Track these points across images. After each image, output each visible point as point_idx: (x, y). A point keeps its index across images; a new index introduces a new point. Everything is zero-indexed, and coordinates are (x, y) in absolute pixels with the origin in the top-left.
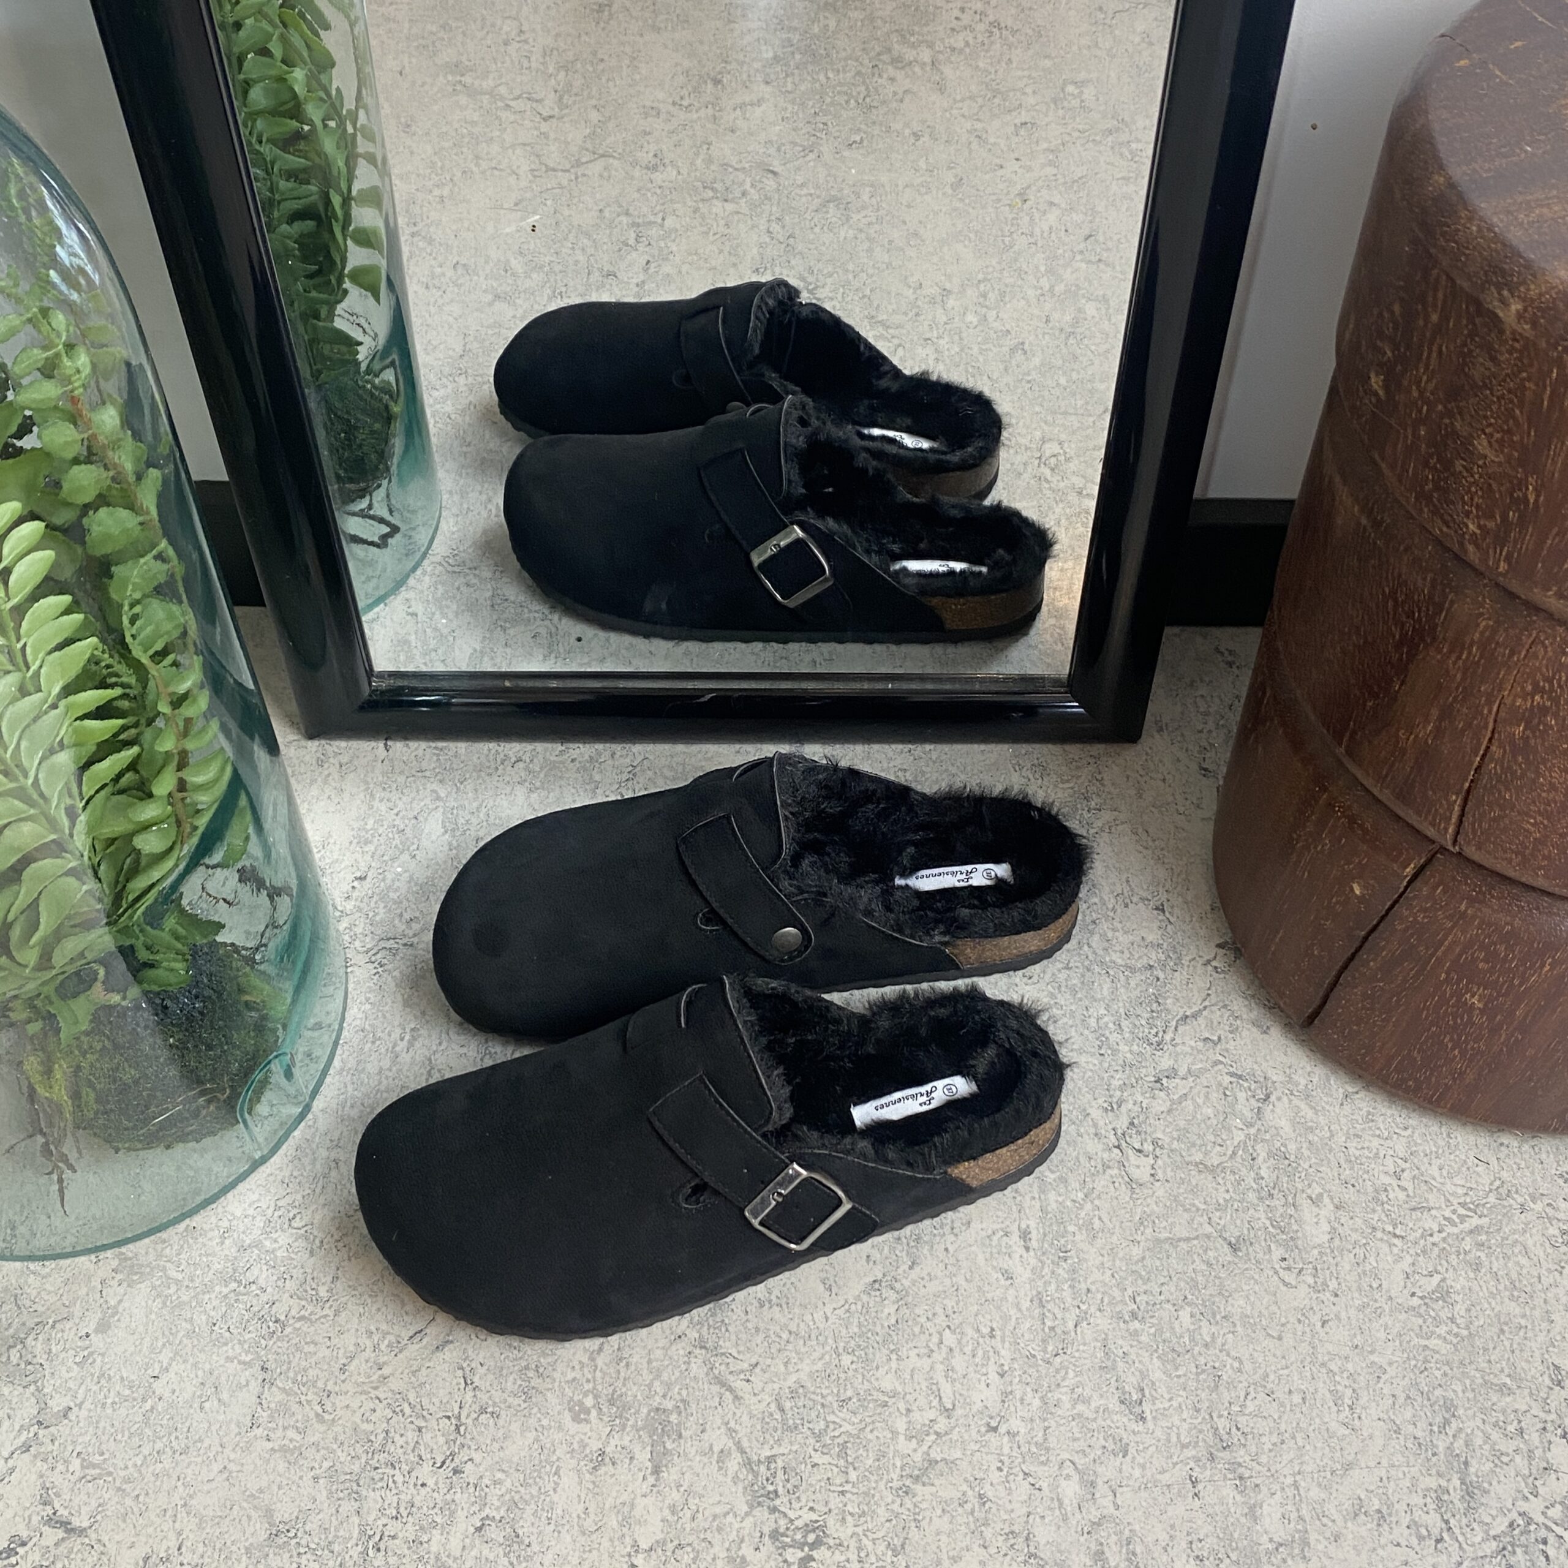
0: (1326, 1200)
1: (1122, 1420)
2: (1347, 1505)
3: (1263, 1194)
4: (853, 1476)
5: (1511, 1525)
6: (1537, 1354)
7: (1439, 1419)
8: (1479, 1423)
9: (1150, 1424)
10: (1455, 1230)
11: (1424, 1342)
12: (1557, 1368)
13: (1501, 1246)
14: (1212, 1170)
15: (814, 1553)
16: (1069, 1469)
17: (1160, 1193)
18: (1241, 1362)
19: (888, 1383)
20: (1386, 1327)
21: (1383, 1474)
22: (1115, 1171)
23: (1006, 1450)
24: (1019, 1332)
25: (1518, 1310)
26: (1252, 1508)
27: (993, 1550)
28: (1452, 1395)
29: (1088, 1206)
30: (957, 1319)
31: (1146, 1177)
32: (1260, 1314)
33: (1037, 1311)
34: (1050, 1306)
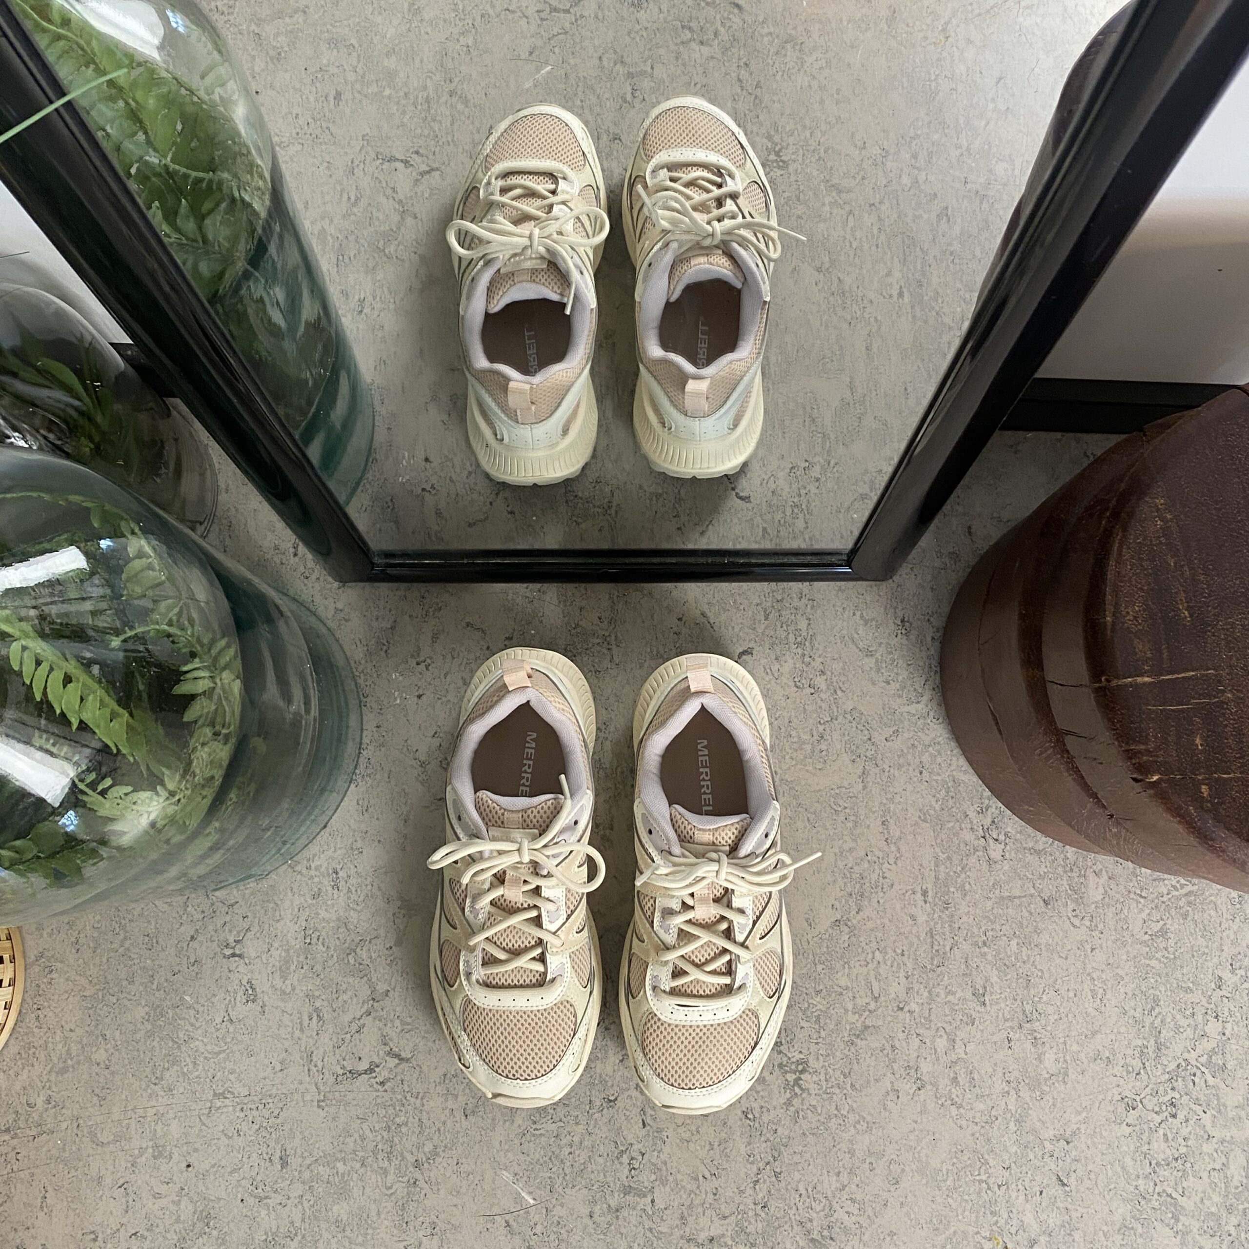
0: (1104, 872)
1: (973, 1005)
2: (1092, 1054)
3: (1068, 869)
4: (823, 1034)
5: (1178, 1066)
6: (1210, 970)
7: (1149, 1006)
8: (1171, 1008)
9: (988, 1008)
10: (1177, 893)
11: (1147, 962)
12: (1220, 978)
13: (1202, 903)
14: (1038, 853)
15: (802, 1076)
16: (942, 1032)
17: (1006, 868)
18: (1043, 972)
19: (844, 981)
20: (1128, 952)
22: (980, 853)
23: (907, 1021)
24: (918, 953)
25: (1205, 943)
26: (1039, 1056)
27: (898, 1076)
28: (1157, 993)
29: (963, 875)
30: (883, 944)
31: (1000, 858)
32: (1057, 944)
33: (929, 940)
34: (937, 937)
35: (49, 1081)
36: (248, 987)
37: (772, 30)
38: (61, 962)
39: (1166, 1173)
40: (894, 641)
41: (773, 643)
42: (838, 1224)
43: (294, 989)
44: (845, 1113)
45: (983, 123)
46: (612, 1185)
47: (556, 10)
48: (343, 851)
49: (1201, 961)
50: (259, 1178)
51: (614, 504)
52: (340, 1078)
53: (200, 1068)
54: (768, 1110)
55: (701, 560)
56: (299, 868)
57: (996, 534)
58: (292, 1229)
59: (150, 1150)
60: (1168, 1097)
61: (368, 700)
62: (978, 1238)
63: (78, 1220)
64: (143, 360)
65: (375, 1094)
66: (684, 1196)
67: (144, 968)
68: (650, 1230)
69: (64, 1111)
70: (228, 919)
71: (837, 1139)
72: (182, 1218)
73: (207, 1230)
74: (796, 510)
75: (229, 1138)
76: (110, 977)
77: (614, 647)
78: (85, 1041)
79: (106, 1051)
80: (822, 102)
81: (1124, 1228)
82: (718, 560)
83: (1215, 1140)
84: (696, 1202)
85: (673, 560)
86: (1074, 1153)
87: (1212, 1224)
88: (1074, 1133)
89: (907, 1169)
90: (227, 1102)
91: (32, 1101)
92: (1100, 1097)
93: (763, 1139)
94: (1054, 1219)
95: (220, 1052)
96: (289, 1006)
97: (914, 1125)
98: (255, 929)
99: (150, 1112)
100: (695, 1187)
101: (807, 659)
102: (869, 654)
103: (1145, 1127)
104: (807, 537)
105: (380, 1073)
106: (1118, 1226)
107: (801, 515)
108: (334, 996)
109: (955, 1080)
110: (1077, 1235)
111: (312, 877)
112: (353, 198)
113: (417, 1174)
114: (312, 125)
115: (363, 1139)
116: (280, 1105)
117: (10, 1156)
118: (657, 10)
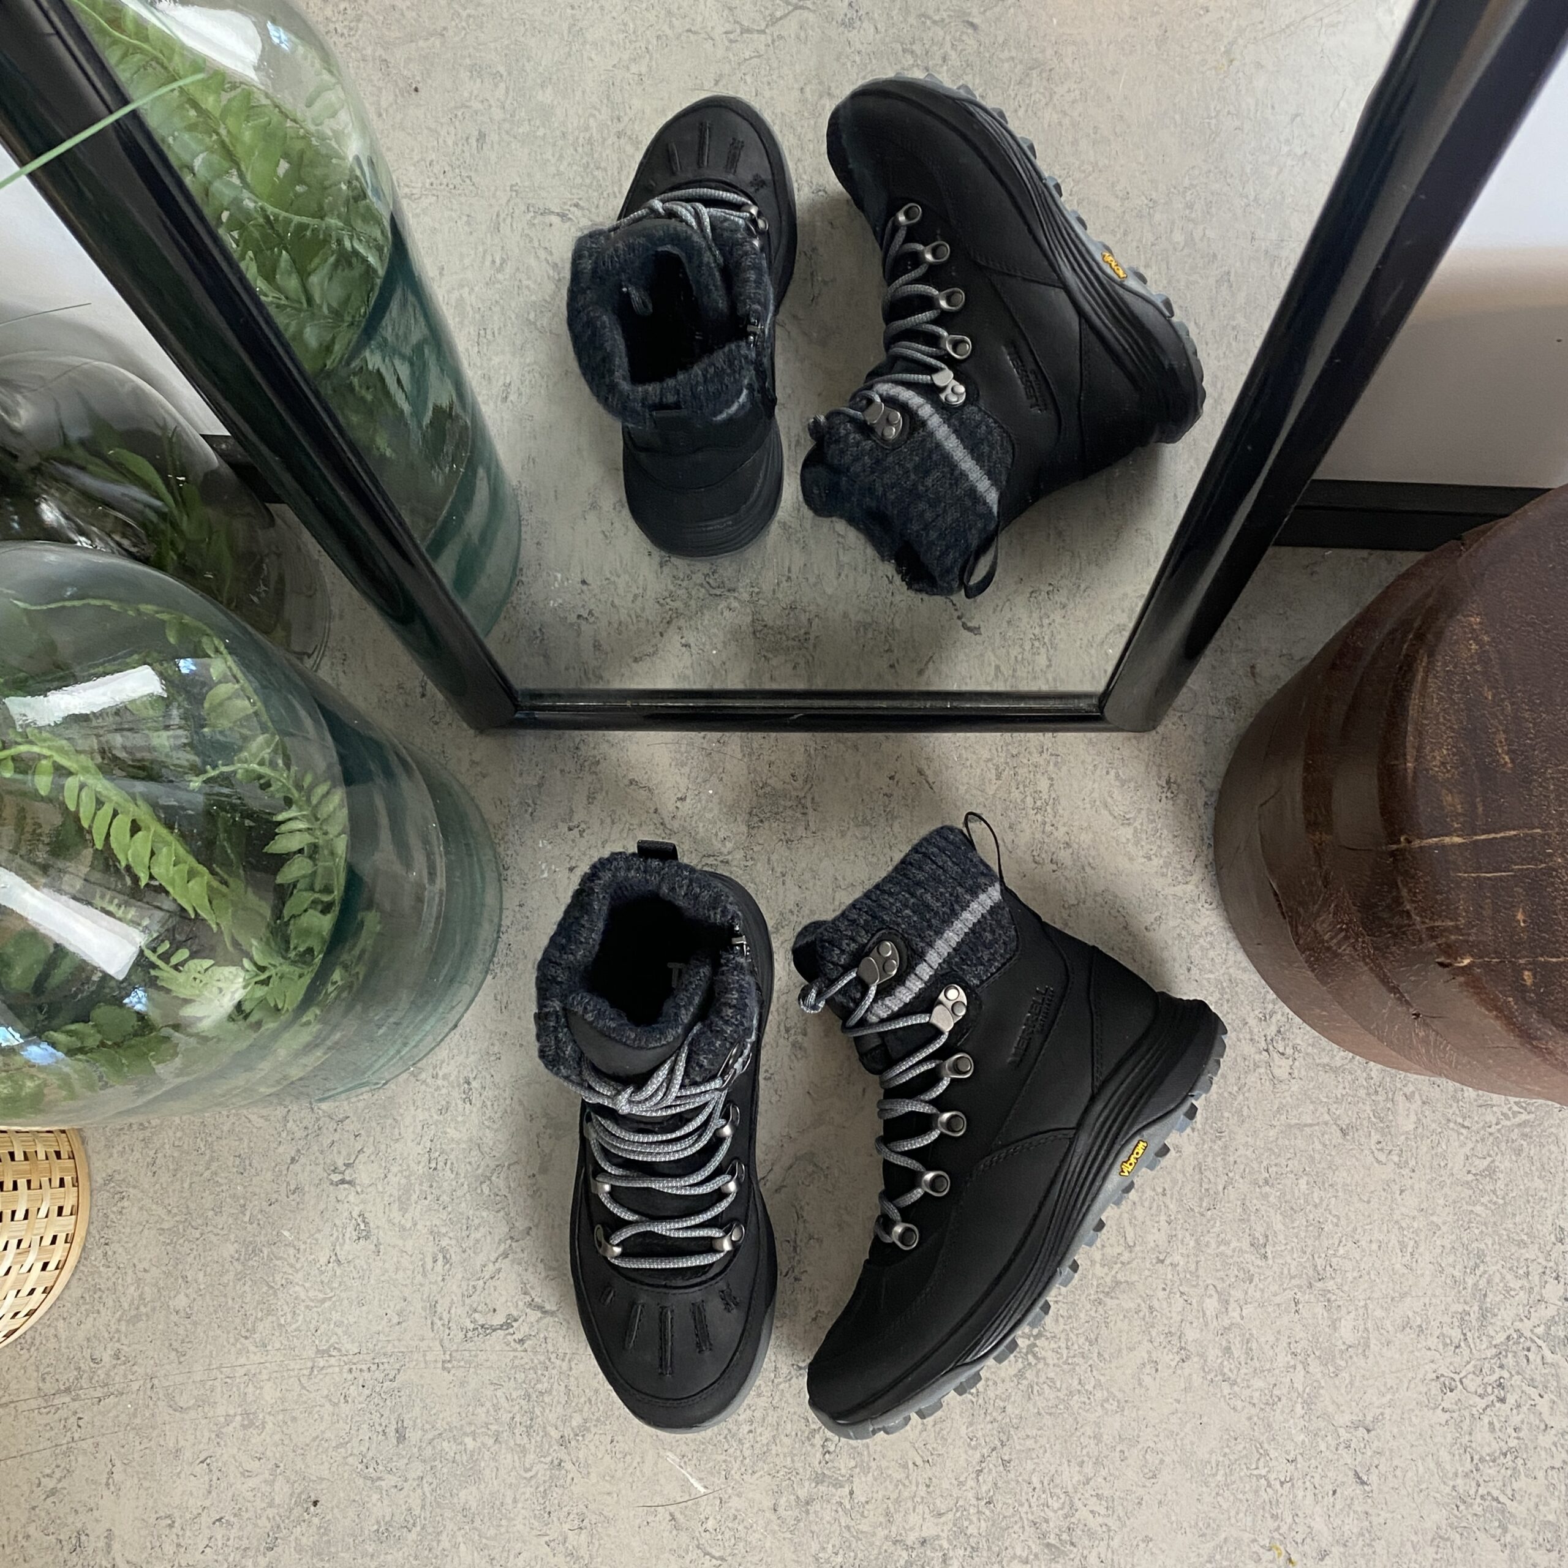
0: (1417, 1096)
1: (1251, 1258)
2: (1399, 1321)
3: (1372, 1091)
5: (1508, 1338)
6: (1550, 1219)
7: (1472, 1263)
8: (1499, 1266)
9: (1270, 1262)
10: (1508, 1123)
11: (1470, 1208)
12: (1562, 1229)
13: (1540, 1136)
14: (1335, 1070)
15: (1038, 1342)
16: (1213, 1292)
17: (1294, 1088)
18: (1338, 1218)
20: (1446, 1196)
21: (1427, 1301)
22: (1263, 1070)
23: (1170, 1276)
24: (1183, 1192)
25: (1543, 1187)
26: (1334, 1322)
27: (1156, 1344)
28: (1483, 1246)
29: (1241, 1097)
31: (1286, 1076)
32: (1357, 1185)
33: (1197, 1177)
34: (1208, 1173)
35: (118, 1331)
36: (359, 1220)
37: (1014, 54)
38: (135, 1187)
39: (1492, 1472)
40: (1157, 807)
41: (1007, 809)
42: (1081, 1526)
43: (415, 1225)
44: (1090, 1389)
45: (1275, 170)
46: (801, 1470)
47: (749, 31)
48: (477, 1056)
49: (1537, 1207)
50: (370, 1454)
51: (812, 636)
52: (470, 1334)
53: (300, 1318)
54: (995, 1383)
55: (917, 704)
56: (423, 1076)
57: (1286, 675)
58: (409, 1518)
59: (239, 1418)
60: (1496, 1377)
61: (509, 872)
62: (1256, 1548)
63: (151, 1503)
64: (241, 455)
65: (512, 1354)
66: (891, 1487)
67: (234, 1197)
68: (848, 1528)
69: (135, 1368)
70: (336, 1137)
71: (1080, 1419)
72: (277, 1501)
73: (306, 1517)
74: (1037, 644)
75: (336, 1405)
76: (192, 1206)
77: (810, 811)
78: (161, 1284)
79: (187, 1296)
80: (1075, 143)
81: (1438, 1539)
82: (939, 704)
83: (1553, 1431)
84: (906, 1494)
85: (884, 704)
86: (1376, 1443)
87: (1549, 1535)
88: (1375, 1420)
89: (1167, 1459)
90: (333, 1361)
91: (97, 1355)
92: (1410, 1375)
93: (988, 1418)
94: (1351, 1526)
95: (323, 1301)
96: (409, 1245)
97: (1176, 1405)
98: (368, 1151)
99: (241, 1371)
100: (903, 1475)
101: (1048, 828)
102: (1126, 822)
103: (1466, 1414)
104: (1050, 677)
105: (518, 1329)
106: (1429, 1537)
107: (1043, 650)
108: (465, 1233)
109: (1228, 1350)
110: (1379, 1546)
111: (438, 1089)
112: (498, 262)
113: (562, 1454)
114: (450, 174)
115: (497, 1408)
116: (397, 1366)
117: (70, 1421)
118: (872, 30)
